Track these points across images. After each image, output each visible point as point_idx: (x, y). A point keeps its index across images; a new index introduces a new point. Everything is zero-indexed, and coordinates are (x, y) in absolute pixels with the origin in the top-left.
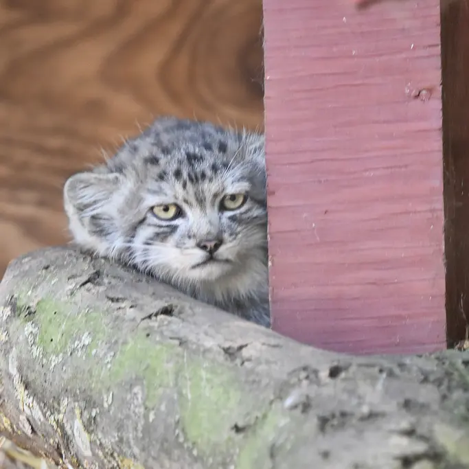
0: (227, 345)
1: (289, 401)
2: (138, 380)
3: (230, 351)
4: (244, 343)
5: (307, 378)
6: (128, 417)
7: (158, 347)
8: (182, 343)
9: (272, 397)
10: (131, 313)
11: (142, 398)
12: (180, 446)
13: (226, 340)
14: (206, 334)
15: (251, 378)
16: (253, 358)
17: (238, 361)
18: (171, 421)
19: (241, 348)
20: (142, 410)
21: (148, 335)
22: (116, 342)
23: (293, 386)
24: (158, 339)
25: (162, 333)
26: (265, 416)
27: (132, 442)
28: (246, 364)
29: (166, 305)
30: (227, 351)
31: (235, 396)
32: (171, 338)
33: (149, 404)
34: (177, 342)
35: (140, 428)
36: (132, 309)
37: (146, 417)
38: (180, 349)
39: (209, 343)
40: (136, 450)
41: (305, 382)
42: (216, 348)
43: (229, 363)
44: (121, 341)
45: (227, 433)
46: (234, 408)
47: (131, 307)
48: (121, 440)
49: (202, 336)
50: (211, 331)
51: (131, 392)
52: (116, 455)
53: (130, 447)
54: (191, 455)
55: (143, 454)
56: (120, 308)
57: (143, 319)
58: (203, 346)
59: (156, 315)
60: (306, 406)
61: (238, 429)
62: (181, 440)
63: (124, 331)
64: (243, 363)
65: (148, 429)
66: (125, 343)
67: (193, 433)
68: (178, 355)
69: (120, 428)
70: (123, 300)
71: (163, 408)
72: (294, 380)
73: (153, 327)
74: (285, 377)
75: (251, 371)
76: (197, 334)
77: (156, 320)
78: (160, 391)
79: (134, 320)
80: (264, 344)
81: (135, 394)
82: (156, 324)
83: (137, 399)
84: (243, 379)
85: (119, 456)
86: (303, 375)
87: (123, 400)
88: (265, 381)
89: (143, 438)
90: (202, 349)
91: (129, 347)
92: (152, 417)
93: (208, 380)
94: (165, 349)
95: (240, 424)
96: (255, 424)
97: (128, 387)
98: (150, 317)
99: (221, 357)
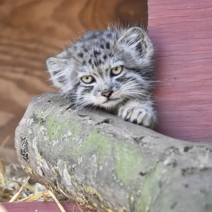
0: (135, 137)
1: (166, 162)
2: (95, 152)
3: (137, 139)
4: (142, 136)
5: (174, 152)
6: (90, 168)
7: (103, 137)
8: (115, 135)
9: (158, 160)
10: (90, 122)
11: (96, 160)
12: (114, 181)
13: (134, 134)
14: (125, 132)
15: (147, 151)
16: (147, 143)
17: (141, 144)
18: (110, 170)
19: (141, 138)
20: (96, 165)
21: (98, 132)
22: (84, 135)
23: (168, 155)
24: (103, 133)
25: (104, 131)
26: (155, 169)
27: (91, 179)
28: (144, 145)
29: (106, 118)
30: (135, 139)
31: (140, 159)
32: (109, 133)
33: (100, 163)
34: (112, 135)
35: (95, 173)
36: (90, 120)
37: (98, 168)
38: (113, 138)
39: (127, 136)
40: (93, 183)
41: (173, 154)
42: (130, 138)
43: (136, 145)
44: (86, 134)
45: (137, 176)
46: (140, 165)
47: (90, 119)
48: (86, 178)
49: (123, 133)
50: (127, 131)
51: (91, 157)
52: (83, 185)
53: (90, 182)
54: (119, 185)
55: (97, 185)
56: (84, 120)
57: (96, 125)
58: (124, 137)
59: (102, 123)
60: (175, 164)
61: (142, 174)
62: (115, 179)
63: (87, 130)
64: (143, 145)
65: (99, 174)
66: (88, 135)
67: (120, 175)
68: (113, 141)
69: (86, 173)
70: (86, 116)
71: (106, 164)
72: (168, 153)
73: (101, 128)
74: (163, 151)
75: (147, 149)
76: (121, 132)
77: (102, 125)
78: (105, 157)
79: (91, 125)
80: (152, 137)
81: (93, 158)
82: (102, 127)
83: (94, 160)
84: (143, 152)
85: (85, 185)
86: (171, 150)
87: (88, 161)
88: (154, 153)
89: (97, 178)
90: (124, 138)
91: (89, 137)
92: (101, 168)
93: (127, 152)
94: (106, 138)
95: (143, 172)
96: (150, 172)
97: (89, 155)
98: (99, 124)
99: (133, 142)
